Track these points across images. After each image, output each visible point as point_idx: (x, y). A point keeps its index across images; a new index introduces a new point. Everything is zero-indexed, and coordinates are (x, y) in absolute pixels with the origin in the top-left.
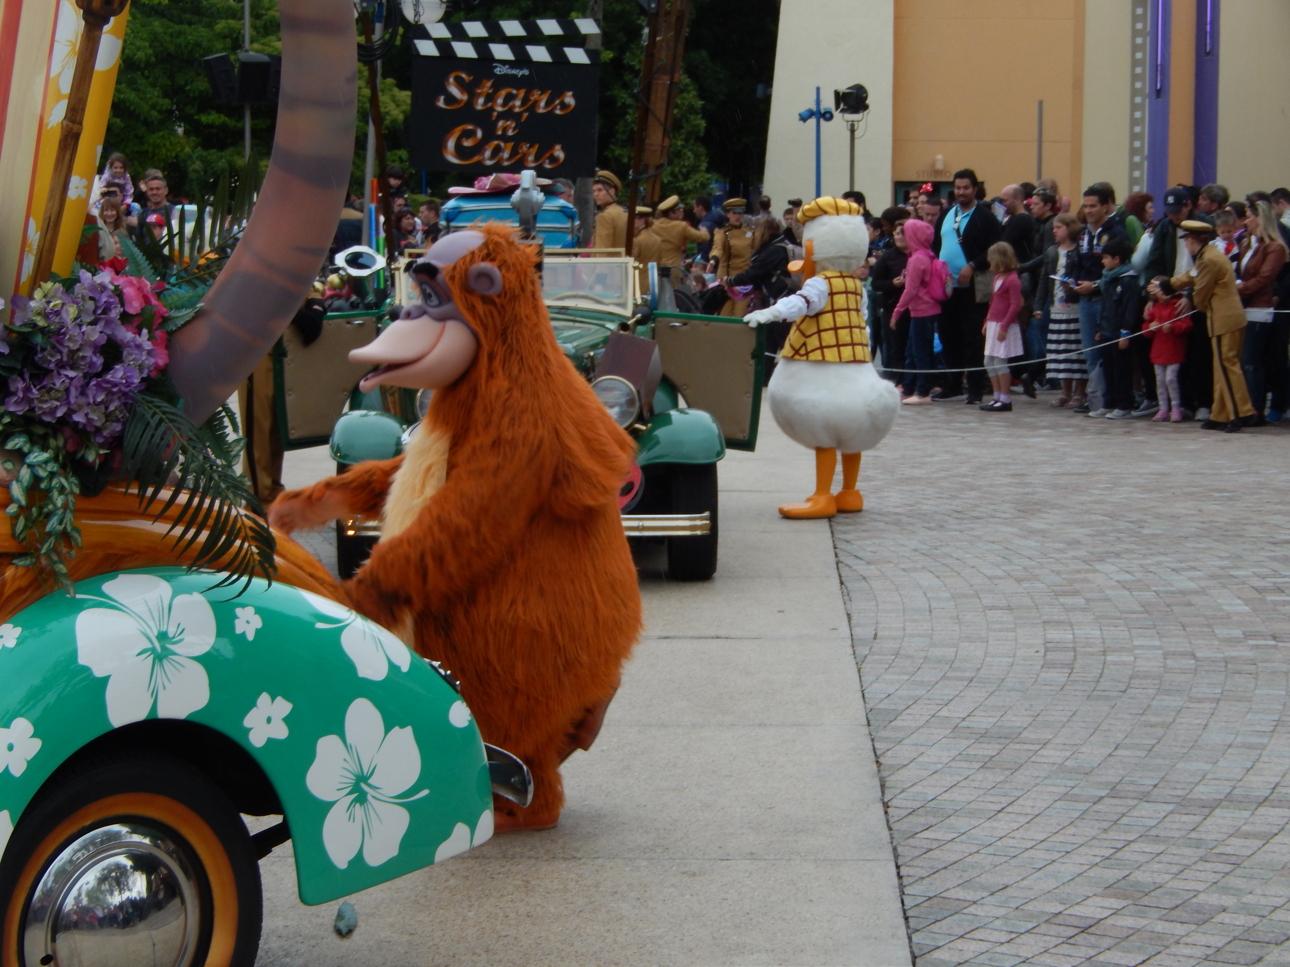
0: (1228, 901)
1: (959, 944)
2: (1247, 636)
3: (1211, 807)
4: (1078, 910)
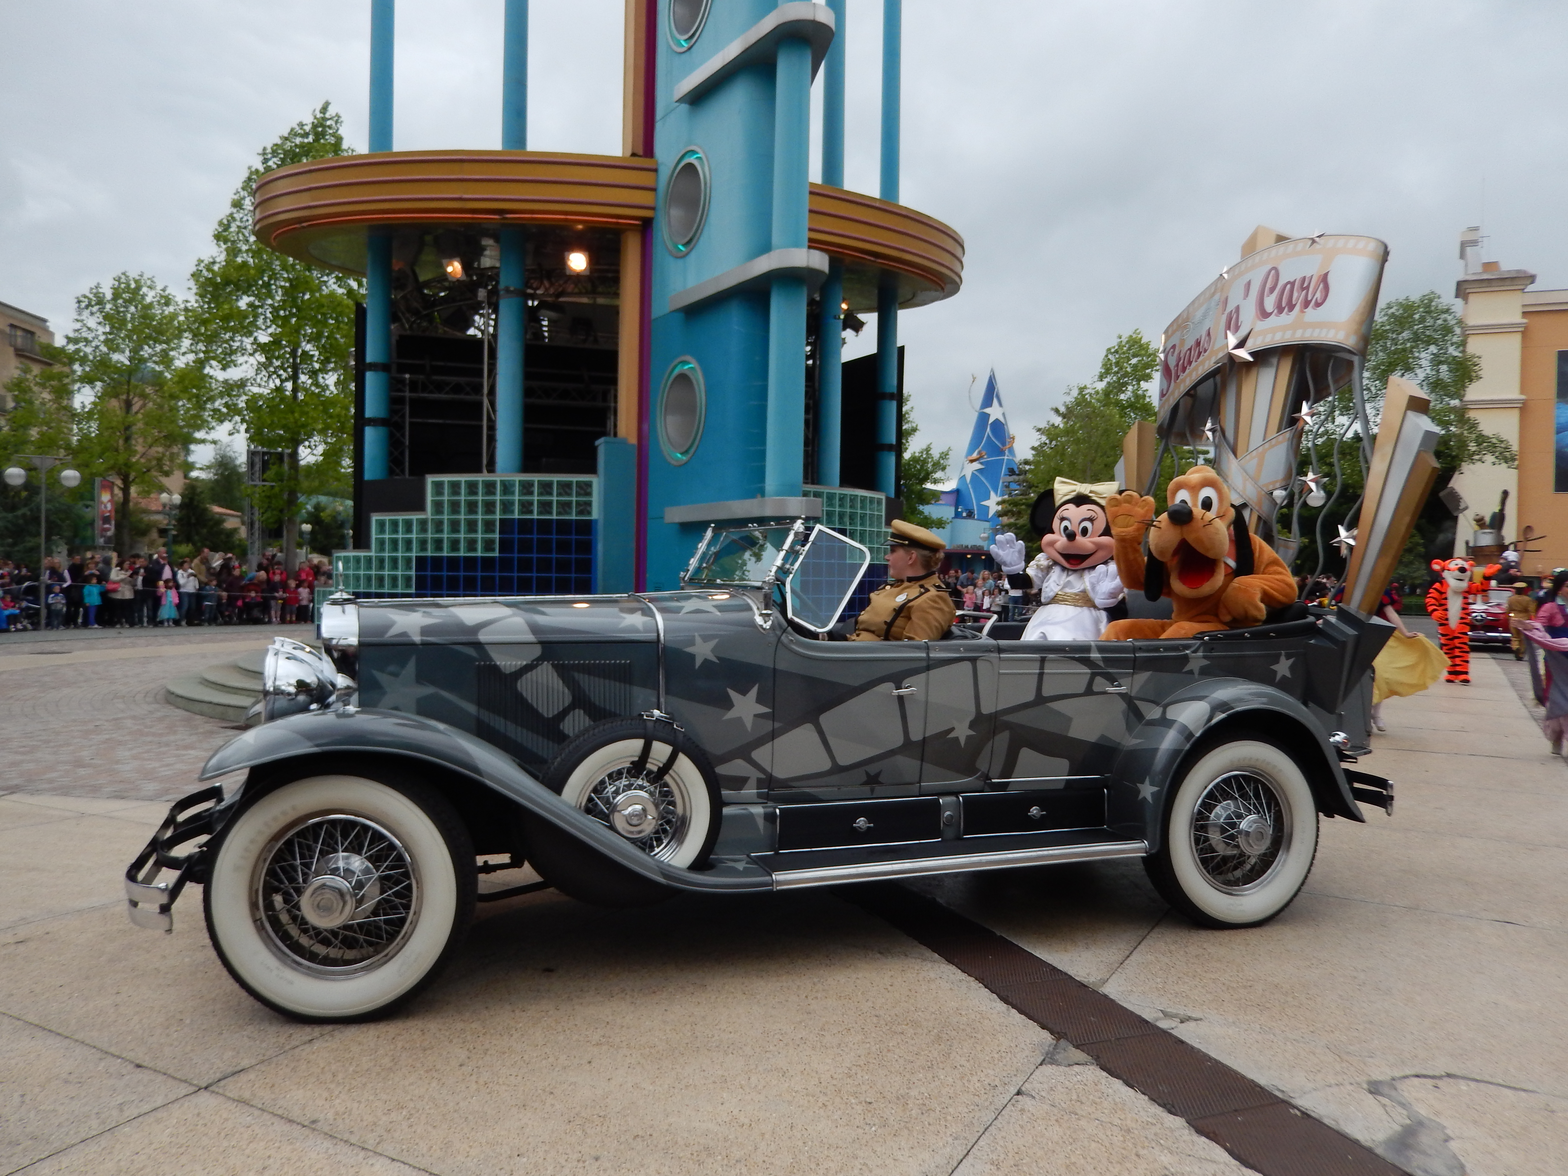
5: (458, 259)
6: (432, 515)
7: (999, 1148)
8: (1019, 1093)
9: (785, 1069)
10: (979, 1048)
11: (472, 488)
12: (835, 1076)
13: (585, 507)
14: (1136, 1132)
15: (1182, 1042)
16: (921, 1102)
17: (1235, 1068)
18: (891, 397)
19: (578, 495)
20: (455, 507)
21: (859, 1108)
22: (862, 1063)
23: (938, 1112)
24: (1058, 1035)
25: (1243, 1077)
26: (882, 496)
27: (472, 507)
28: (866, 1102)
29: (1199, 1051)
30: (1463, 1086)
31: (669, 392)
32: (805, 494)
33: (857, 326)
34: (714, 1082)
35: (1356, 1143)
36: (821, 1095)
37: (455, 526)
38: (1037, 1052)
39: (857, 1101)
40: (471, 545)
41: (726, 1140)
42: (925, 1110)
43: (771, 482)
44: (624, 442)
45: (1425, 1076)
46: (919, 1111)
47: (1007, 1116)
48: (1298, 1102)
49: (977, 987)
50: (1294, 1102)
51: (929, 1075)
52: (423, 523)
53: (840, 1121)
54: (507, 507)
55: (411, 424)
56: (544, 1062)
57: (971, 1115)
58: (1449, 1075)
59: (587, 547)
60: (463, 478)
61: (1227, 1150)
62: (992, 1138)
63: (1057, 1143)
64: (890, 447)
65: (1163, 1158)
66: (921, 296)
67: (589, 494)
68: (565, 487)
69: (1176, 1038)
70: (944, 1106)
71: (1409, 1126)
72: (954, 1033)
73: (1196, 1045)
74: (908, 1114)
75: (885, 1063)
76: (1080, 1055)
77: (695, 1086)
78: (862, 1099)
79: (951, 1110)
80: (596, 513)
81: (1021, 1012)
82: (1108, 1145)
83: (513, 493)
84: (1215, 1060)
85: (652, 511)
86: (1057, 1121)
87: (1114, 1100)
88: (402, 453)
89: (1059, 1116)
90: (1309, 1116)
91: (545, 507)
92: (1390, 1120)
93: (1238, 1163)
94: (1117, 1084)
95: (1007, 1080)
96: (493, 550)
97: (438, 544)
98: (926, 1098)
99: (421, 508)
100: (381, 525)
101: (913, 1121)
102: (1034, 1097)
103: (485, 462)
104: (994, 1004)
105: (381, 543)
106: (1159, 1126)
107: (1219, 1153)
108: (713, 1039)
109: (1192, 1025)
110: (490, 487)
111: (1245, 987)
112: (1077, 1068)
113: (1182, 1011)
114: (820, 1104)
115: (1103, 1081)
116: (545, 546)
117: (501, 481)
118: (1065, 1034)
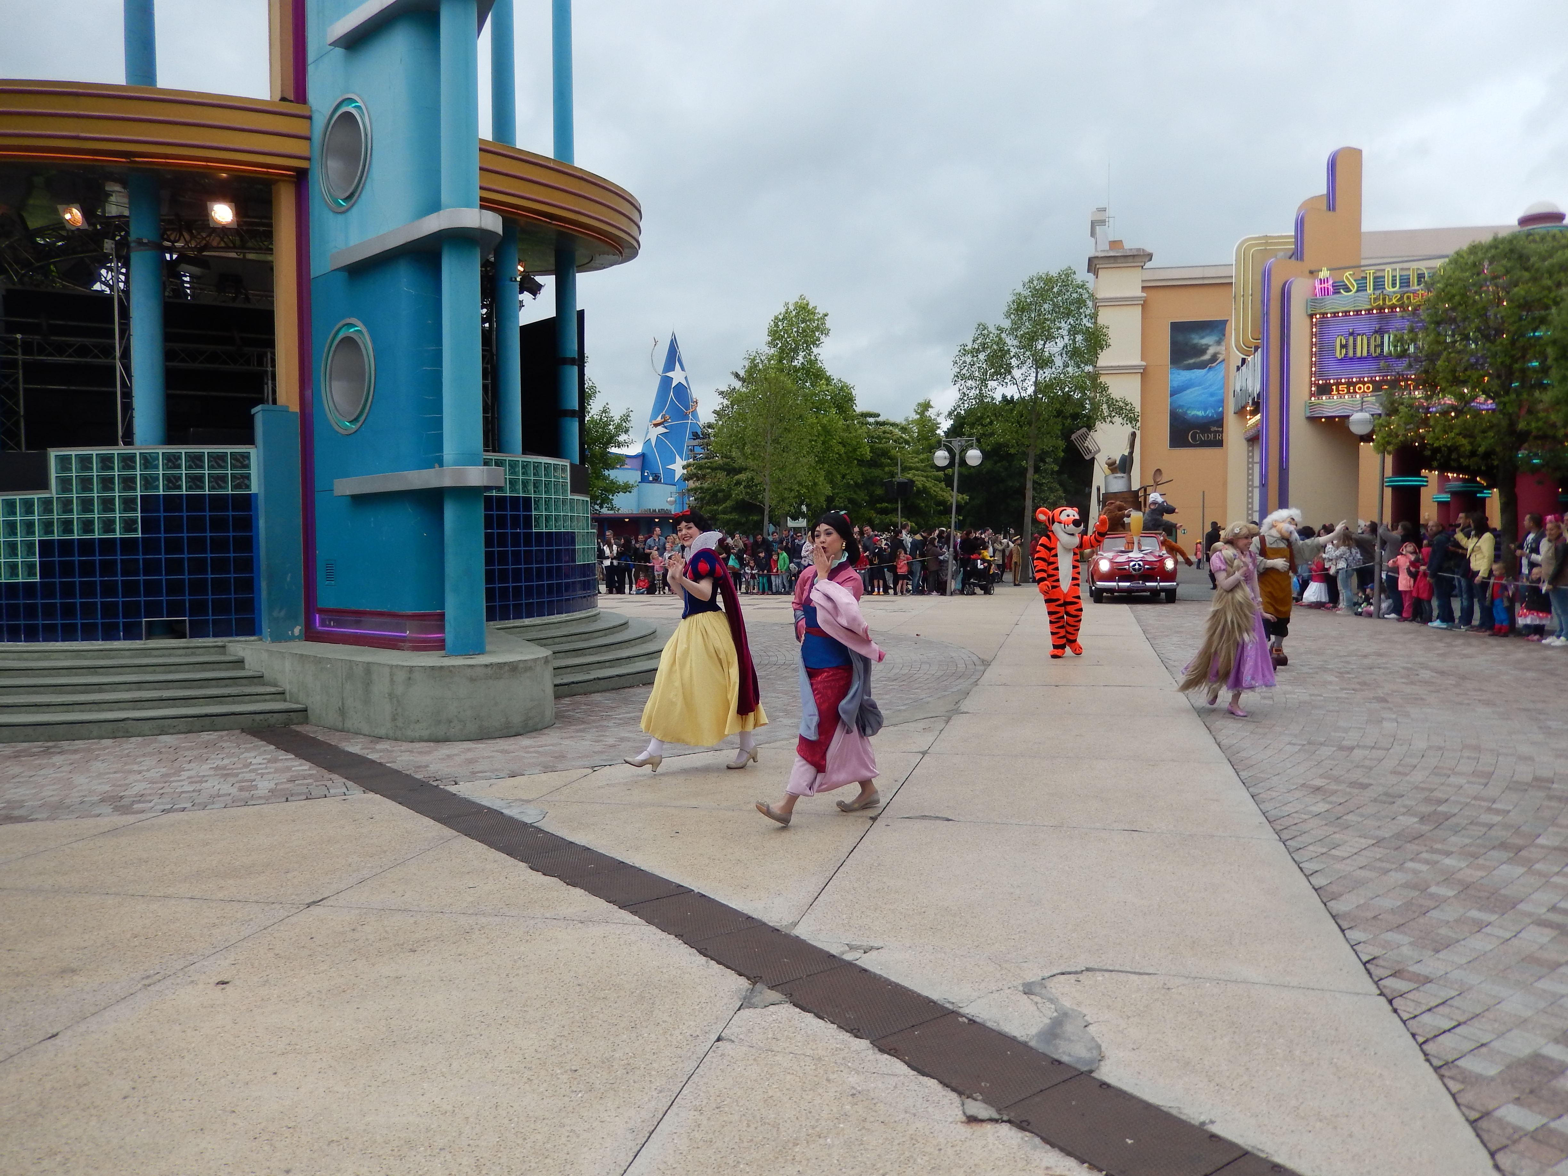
0: (1371, 781)
1: (1269, 792)
2: (1342, 689)
3: (1351, 749)
4: (1311, 783)
5: (78, 205)
6: (57, 493)
7: (702, 1094)
8: (719, 1040)
9: (487, 1050)
10: (680, 1003)
11: (106, 462)
12: (540, 1049)
13: (243, 481)
14: (827, 1059)
15: (866, 970)
16: (626, 1062)
17: (911, 988)
18: (573, 361)
19: (233, 467)
20: (85, 484)
21: (565, 1078)
22: (565, 1033)
23: (642, 1069)
24: (754, 980)
25: (919, 995)
26: (566, 463)
27: (107, 483)
28: (571, 1070)
29: (881, 977)
30: (1099, 977)
31: (333, 356)
32: (486, 463)
33: (535, 289)
34: (414, 1074)
35: (1013, 1039)
36: (526, 1070)
37: (86, 505)
38: (735, 998)
39: (563, 1070)
40: (108, 526)
41: (428, 1130)
42: (629, 1069)
43: (449, 451)
44: (285, 410)
45: (1070, 973)
46: (625, 1071)
47: (708, 1063)
48: (965, 1011)
49: (677, 944)
50: (962, 1011)
51: (634, 1035)
52: (47, 505)
53: (546, 1093)
54: (149, 482)
55: (25, 390)
56: (223, 1080)
57: (675, 1067)
58: (1088, 970)
59: (247, 523)
60: (94, 452)
61: (906, 1063)
62: (695, 1085)
63: (755, 1081)
64: (572, 413)
65: (850, 1079)
66: (598, 260)
67: (248, 466)
68: (218, 460)
69: (860, 967)
70: (648, 1062)
71: (1055, 1017)
72: (656, 991)
73: (878, 972)
74: (614, 1075)
75: (589, 1030)
76: (774, 995)
77: (393, 1081)
78: (568, 1068)
79: (654, 1065)
80: (255, 487)
81: (719, 963)
82: (801, 1075)
83: (157, 467)
84: (895, 983)
85: (319, 484)
86: (755, 1060)
87: (806, 1032)
88: (17, 424)
89: (757, 1055)
90: (975, 1022)
91: (196, 481)
92: (1041, 1015)
93: (915, 1073)
94: (809, 1017)
95: (707, 1028)
96: (136, 530)
97: (67, 526)
98: (631, 1057)
99: (43, 485)
101: (618, 1081)
102: (733, 1042)
103: (120, 433)
104: (694, 958)
106: (846, 1050)
107: (899, 1067)
108: (410, 1031)
109: (874, 953)
110: (128, 461)
111: (920, 914)
112: (772, 1008)
113: (865, 942)
114: (525, 1080)
115: (796, 1017)
116: (196, 524)
117: (140, 453)
118: (761, 977)
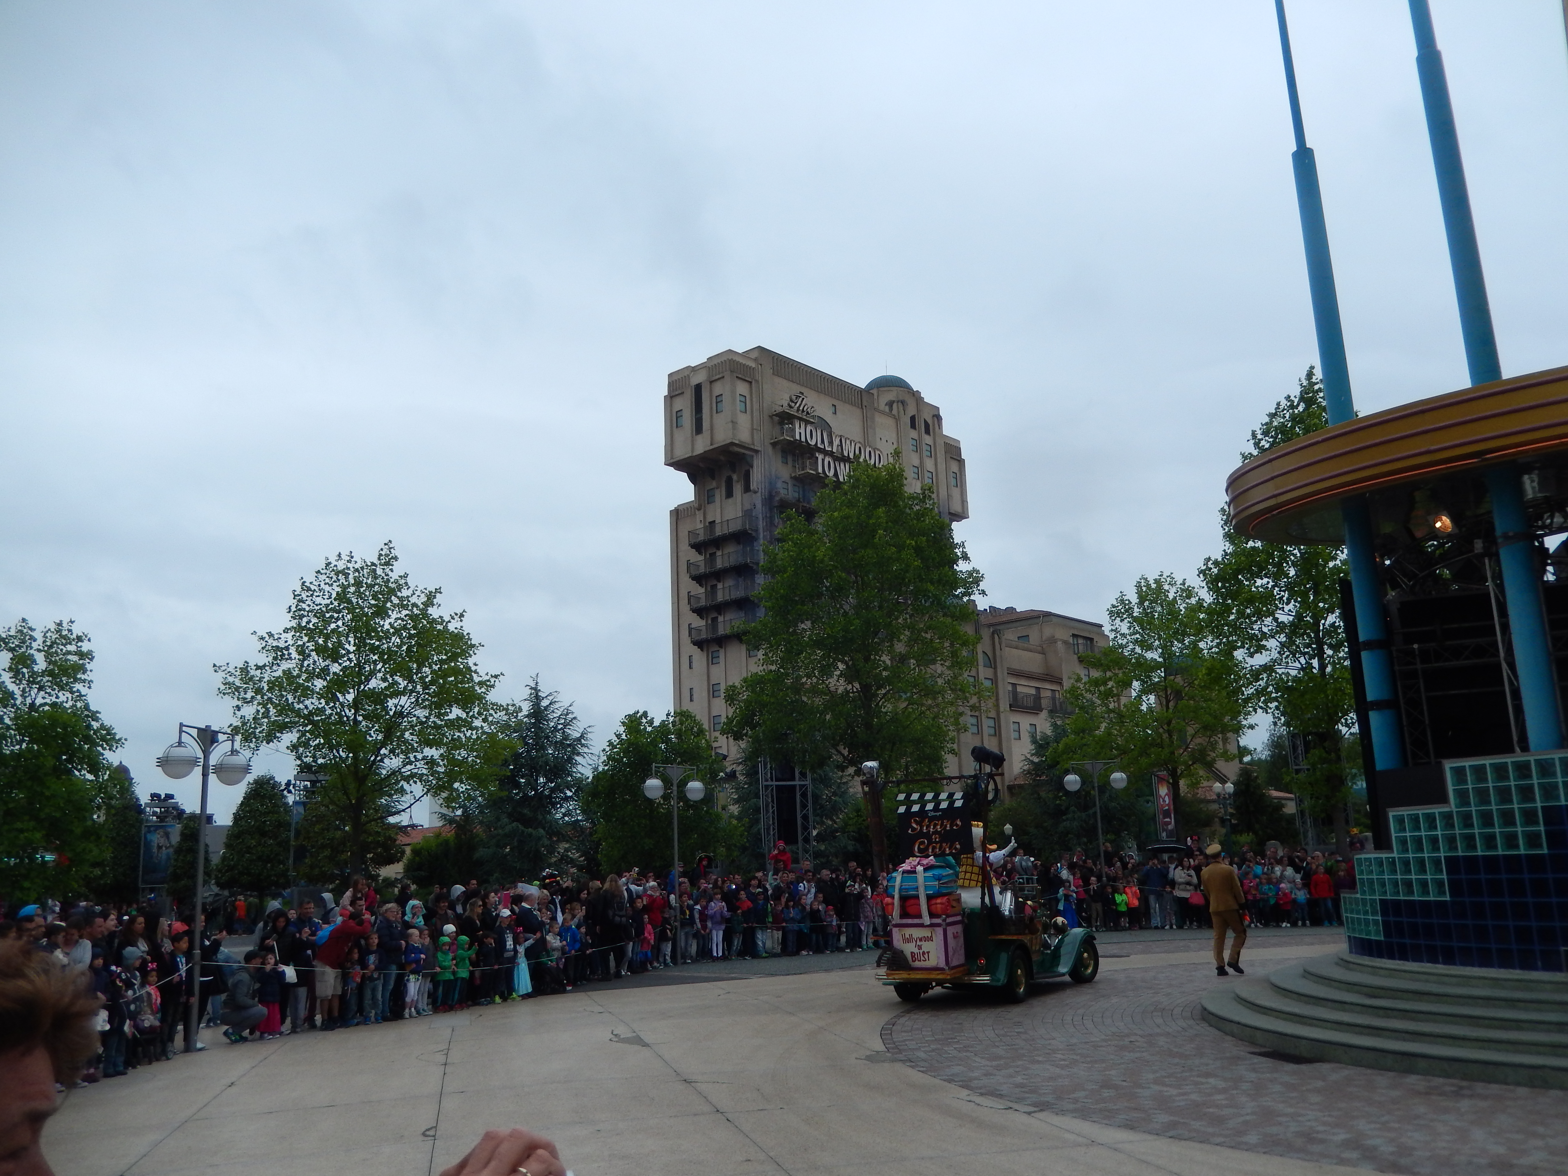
5: (1445, 512)
6: (1457, 807)
11: (1501, 771)
20: (1483, 796)
27: (1504, 795)
37: (1487, 819)
40: (1511, 840)
52: (1448, 819)
54: (1549, 791)
60: (1487, 761)
83: (1554, 774)
96: (1540, 846)
97: (1470, 840)
99: (1444, 800)
100: (1400, 820)
103: (1515, 738)
105: (1403, 842)
110: (1523, 769)
117: (1535, 760)
